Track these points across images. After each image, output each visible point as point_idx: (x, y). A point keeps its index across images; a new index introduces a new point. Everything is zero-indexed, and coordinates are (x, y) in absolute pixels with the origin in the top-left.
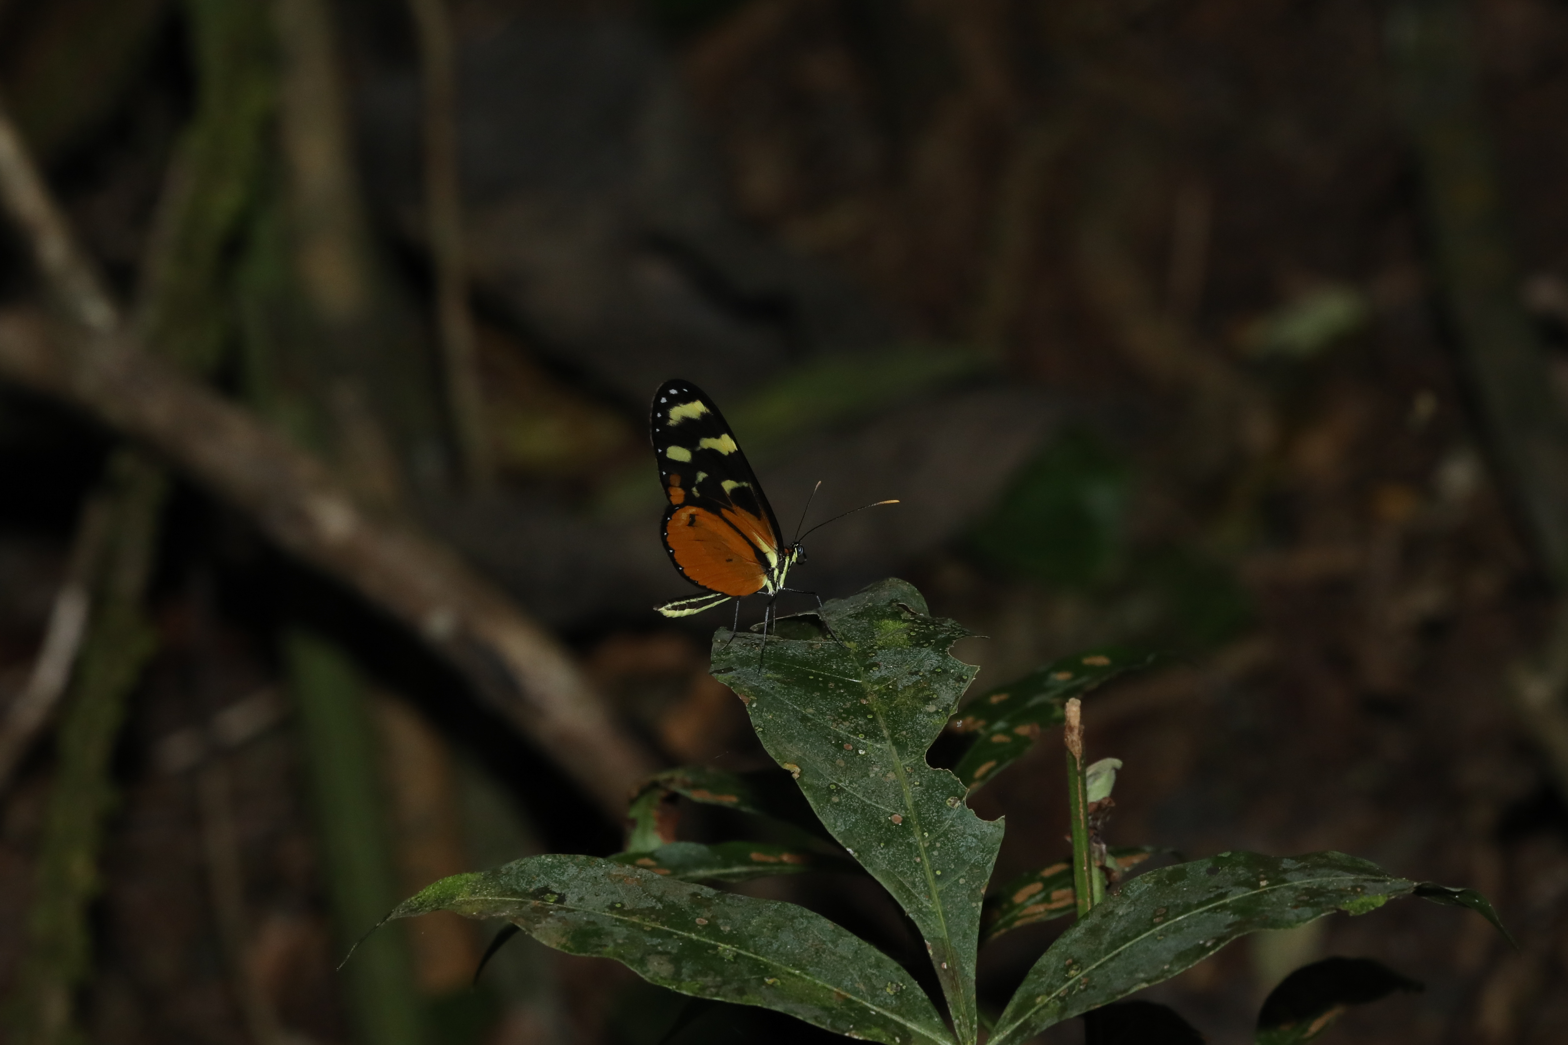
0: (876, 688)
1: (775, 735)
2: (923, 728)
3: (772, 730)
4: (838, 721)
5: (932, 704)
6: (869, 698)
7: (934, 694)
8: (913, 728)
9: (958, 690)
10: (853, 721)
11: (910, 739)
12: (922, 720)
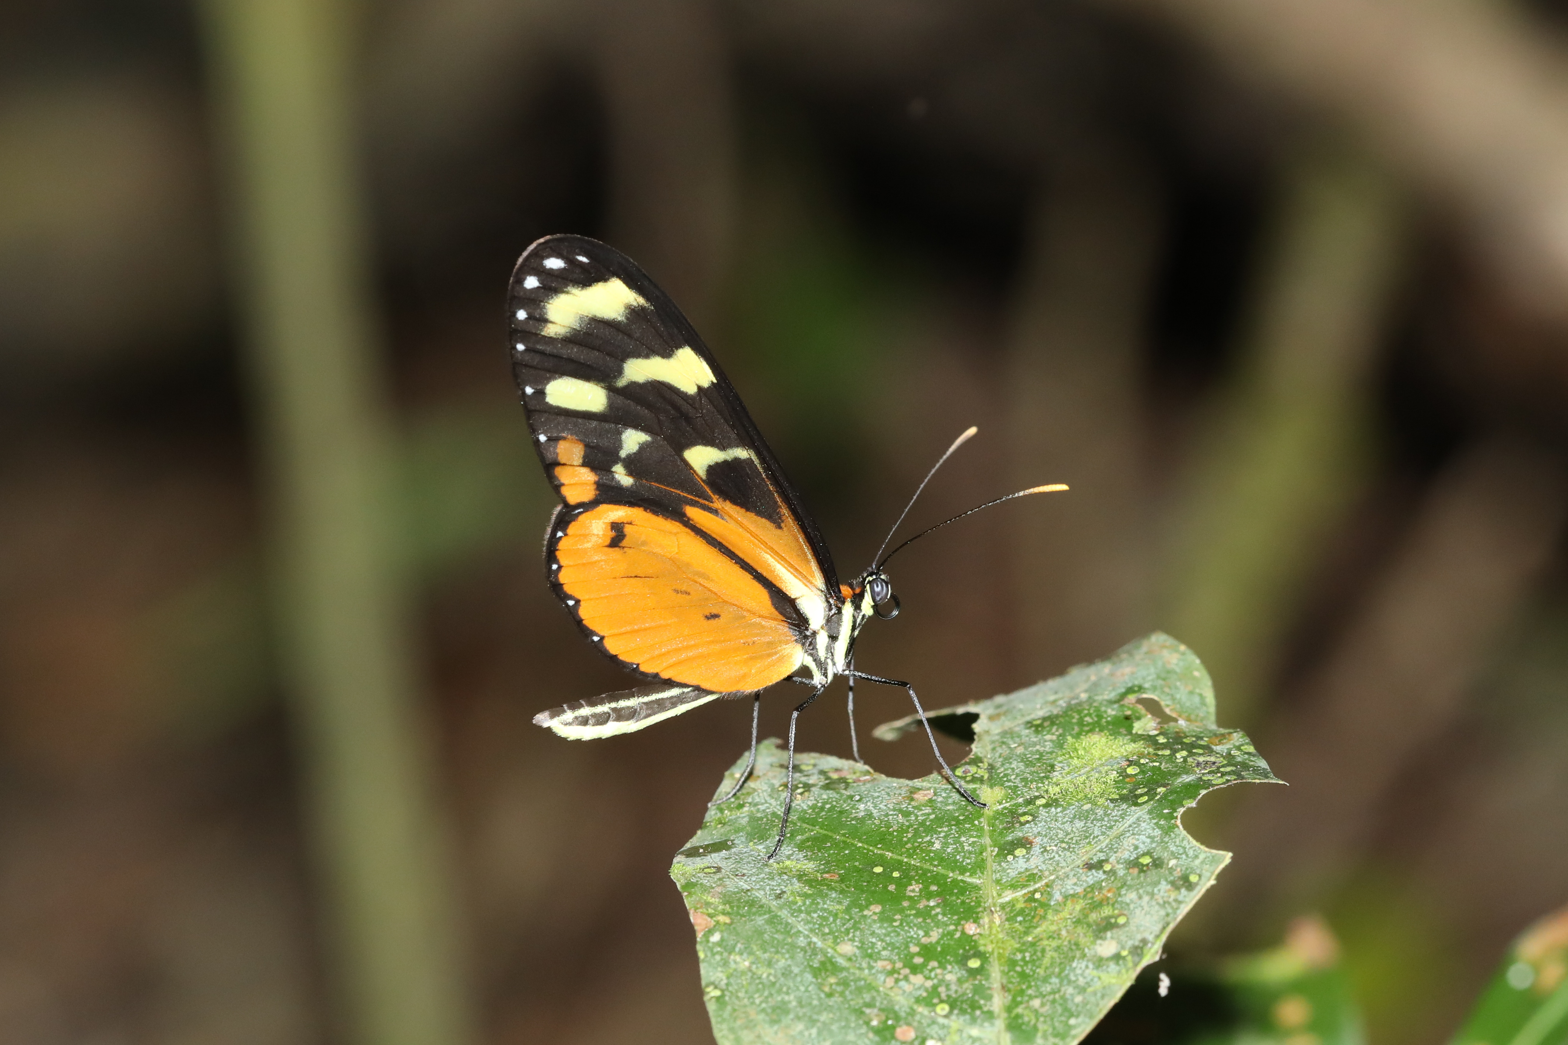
0: (1008, 896)
1: (745, 1006)
2: (1079, 993)
3: (741, 995)
4: (899, 974)
5: (1112, 938)
6: (986, 920)
7: (1119, 915)
8: (1059, 991)
9: (1172, 908)
10: (933, 974)
11: (1045, 1017)
12: (1082, 975)
